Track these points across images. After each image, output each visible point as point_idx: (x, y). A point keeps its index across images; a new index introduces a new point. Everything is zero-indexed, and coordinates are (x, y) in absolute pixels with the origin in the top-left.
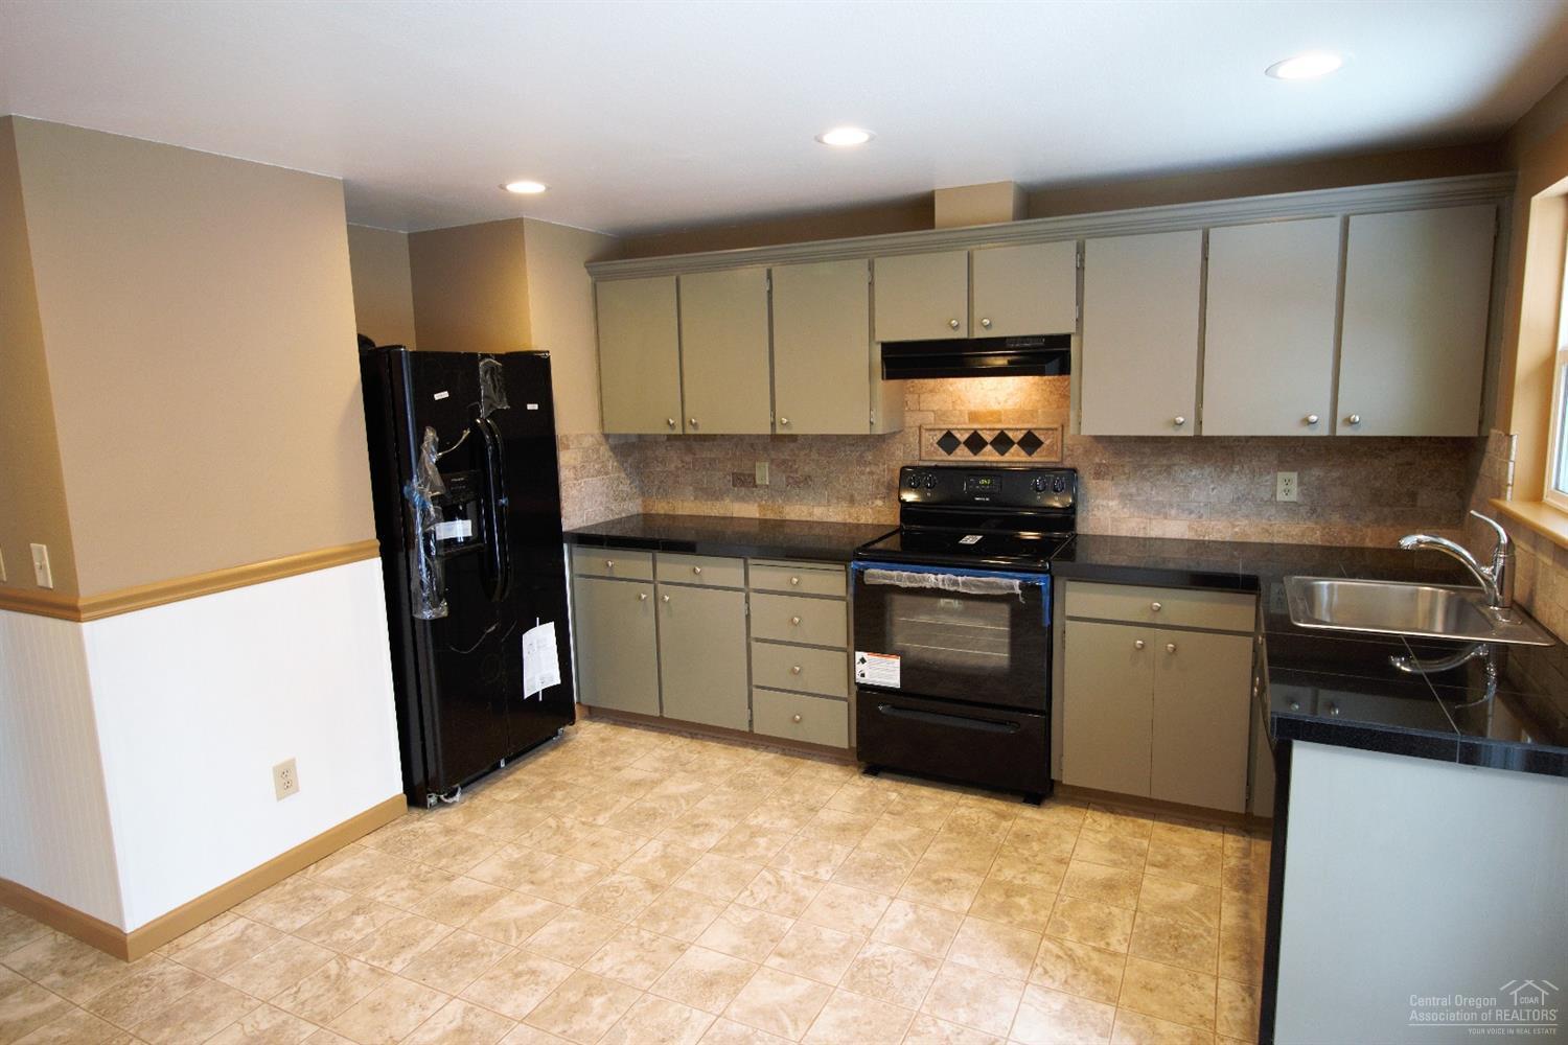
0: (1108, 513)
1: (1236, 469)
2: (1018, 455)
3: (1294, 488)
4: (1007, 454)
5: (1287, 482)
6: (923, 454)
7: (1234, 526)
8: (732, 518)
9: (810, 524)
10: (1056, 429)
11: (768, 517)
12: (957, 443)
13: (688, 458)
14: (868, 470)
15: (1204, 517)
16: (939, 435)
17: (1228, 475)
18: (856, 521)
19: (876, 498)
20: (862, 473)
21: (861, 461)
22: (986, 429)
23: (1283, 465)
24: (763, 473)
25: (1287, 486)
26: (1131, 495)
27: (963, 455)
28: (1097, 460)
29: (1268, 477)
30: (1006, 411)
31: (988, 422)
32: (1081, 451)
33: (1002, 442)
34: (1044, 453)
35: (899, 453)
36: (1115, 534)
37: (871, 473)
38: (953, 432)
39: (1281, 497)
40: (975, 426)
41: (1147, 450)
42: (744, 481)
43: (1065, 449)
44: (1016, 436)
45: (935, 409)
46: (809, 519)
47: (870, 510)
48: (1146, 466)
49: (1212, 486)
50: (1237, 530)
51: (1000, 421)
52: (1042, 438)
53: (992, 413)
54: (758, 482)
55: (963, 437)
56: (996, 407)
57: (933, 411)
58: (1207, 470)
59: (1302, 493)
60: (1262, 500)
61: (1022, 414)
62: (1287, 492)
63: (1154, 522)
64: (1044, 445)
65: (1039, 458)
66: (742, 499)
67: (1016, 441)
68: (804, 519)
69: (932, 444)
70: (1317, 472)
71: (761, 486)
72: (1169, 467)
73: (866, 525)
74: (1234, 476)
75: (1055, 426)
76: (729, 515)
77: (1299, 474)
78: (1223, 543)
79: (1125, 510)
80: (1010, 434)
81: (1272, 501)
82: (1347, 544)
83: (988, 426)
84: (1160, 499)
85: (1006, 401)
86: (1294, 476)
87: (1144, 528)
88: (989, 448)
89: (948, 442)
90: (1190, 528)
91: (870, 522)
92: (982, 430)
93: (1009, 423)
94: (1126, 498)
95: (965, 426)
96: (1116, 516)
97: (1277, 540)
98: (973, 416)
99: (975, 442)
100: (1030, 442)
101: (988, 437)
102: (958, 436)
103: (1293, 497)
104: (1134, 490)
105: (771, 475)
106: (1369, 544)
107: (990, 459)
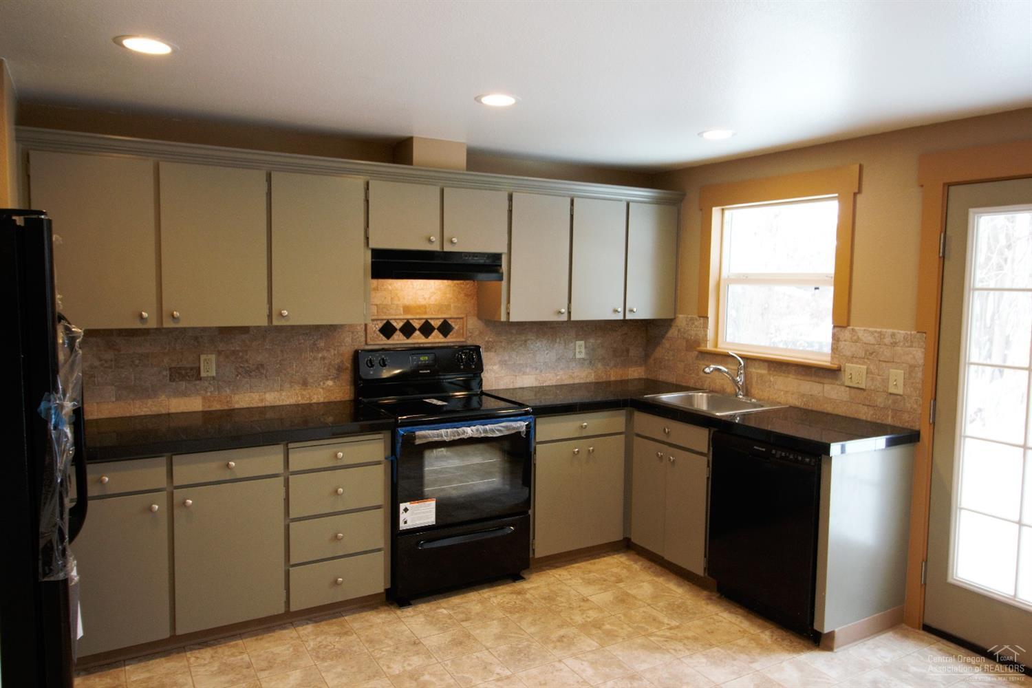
0: (493, 374)
1: (558, 341)
2: (438, 337)
3: (583, 350)
4: (430, 337)
5: (580, 346)
6: (369, 340)
7: (557, 375)
8: (169, 414)
9: (262, 410)
10: (462, 318)
11: (213, 409)
12: (394, 330)
13: (109, 355)
14: (320, 355)
15: (543, 371)
16: (380, 325)
17: (554, 345)
18: (308, 402)
19: (328, 379)
20: (315, 358)
21: (315, 348)
22: (416, 319)
23: (578, 338)
24: (209, 365)
25: (580, 349)
26: (506, 361)
27: (398, 339)
28: (487, 339)
29: (572, 344)
30: (429, 305)
31: (418, 313)
32: (477, 333)
33: (427, 329)
34: (455, 335)
35: (348, 340)
36: (497, 388)
37: (323, 358)
38: (391, 322)
39: (578, 356)
40: (409, 317)
41: (514, 331)
42: (187, 375)
43: (468, 333)
44: (436, 324)
45: (378, 303)
46: (260, 405)
47: (321, 390)
48: (513, 342)
49: (546, 352)
50: (558, 377)
51: (425, 313)
52: (453, 325)
53: (420, 307)
54: (203, 374)
55: (398, 325)
56: (423, 302)
57: (377, 305)
58: (545, 342)
59: (587, 354)
60: (569, 358)
61: (441, 308)
62: (580, 352)
63: (518, 378)
64: (454, 330)
65: (451, 339)
66: (184, 394)
67: (436, 327)
68: (255, 405)
69: (374, 332)
70: (592, 341)
71: (206, 379)
72: (526, 341)
73: (318, 404)
74: (556, 345)
75: (460, 316)
76: (164, 411)
77: (585, 342)
78: (552, 386)
79: (503, 371)
80: (432, 322)
81: (574, 359)
82: (604, 380)
83: (418, 317)
84: (522, 362)
85: (429, 298)
86: (582, 343)
87: (513, 382)
88: (417, 333)
89: (388, 330)
90: (536, 379)
91: (322, 400)
92: (412, 319)
93: (432, 314)
94: (503, 363)
95: (401, 317)
96: (497, 375)
97: (577, 381)
98: (407, 309)
99: (408, 329)
100: (445, 328)
101: (417, 325)
102: (395, 324)
103: (583, 356)
104: (507, 358)
105: (218, 366)
106: (613, 379)
107: (420, 341)
